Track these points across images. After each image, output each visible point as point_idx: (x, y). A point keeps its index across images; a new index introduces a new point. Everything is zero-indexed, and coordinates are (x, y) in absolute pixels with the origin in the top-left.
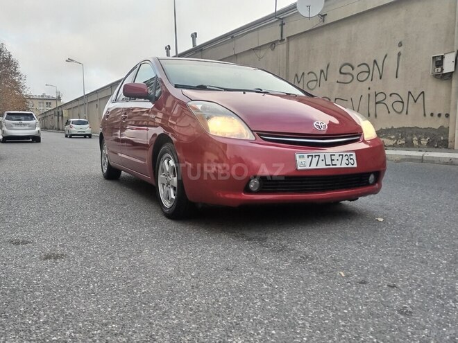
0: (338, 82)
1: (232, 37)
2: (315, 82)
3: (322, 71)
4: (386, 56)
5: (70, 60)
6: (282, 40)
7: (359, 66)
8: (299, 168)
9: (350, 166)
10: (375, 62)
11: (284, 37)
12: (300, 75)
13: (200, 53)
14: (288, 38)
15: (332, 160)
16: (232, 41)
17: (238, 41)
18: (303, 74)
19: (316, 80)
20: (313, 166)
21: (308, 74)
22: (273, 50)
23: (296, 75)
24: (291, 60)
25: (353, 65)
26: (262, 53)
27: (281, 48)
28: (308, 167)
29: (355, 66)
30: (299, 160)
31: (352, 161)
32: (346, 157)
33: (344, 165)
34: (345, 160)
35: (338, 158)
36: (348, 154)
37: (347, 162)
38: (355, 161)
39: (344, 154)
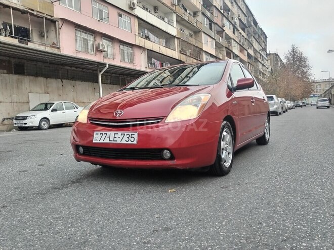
8: (94, 141)
9: (130, 142)
15: (114, 137)
20: (101, 141)
30: (95, 137)
31: (132, 139)
32: (128, 136)
33: (124, 142)
34: (126, 138)
35: (120, 136)
36: (130, 134)
37: (127, 140)
38: (136, 139)
39: (126, 134)
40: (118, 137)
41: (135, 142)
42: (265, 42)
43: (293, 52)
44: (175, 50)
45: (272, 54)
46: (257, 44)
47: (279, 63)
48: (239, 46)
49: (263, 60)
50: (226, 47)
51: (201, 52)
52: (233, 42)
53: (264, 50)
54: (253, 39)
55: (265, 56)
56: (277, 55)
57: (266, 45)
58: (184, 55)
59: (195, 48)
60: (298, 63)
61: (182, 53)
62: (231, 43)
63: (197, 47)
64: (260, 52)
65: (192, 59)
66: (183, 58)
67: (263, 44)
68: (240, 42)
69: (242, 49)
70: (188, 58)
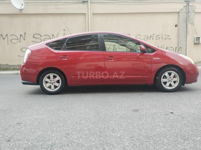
0: (32, 41)
3: (21, 35)
4: (58, 34)
7: (44, 36)
10: (53, 35)
12: (4, 36)
18: (7, 35)
19: (18, 39)
21: (11, 35)
23: (1, 35)
25: (41, 35)
29: (42, 35)
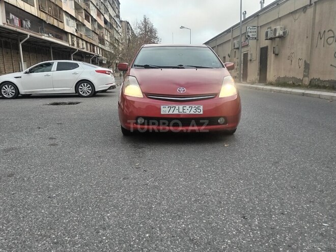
1: (278, 4)
2: (332, 38)
5: (182, 27)
6: (311, 5)
8: (162, 113)
9: (197, 113)
11: (312, 2)
12: (322, 32)
13: (257, 18)
14: (315, 2)
15: (183, 109)
16: (277, 7)
17: (281, 7)
18: (325, 31)
19: (334, 37)
20: (171, 112)
21: (328, 31)
22: (305, 12)
23: (320, 33)
24: (317, 21)
26: (297, 15)
27: (310, 11)
28: (167, 113)
30: (162, 109)
31: (199, 111)
32: (195, 108)
33: (192, 112)
34: (193, 109)
35: (188, 108)
36: (197, 106)
37: (195, 111)
38: (202, 111)
39: (193, 106)
40: (186, 110)
41: (202, 113)
42: (118, 8)
43: (145, 22)
44: (34, 6)
45: (124, 22)
46: (112, 9)
47: (130, 31)
48: (96, 10)
49: (117, 27)
50: (84, 10)
51: (61, 12)
52: (91, 5)
53: (118, 16)
54: (109, 4)
55: (118, 23)
56: (128, 23)
57: (119, 12)
58: (44, 13)
59: (55, 7)
60: (149, 33)
61: (42, 11)
62: (88, 5)
63: (56, 5)
64: (115, 18)
65: (52, 18)
66: (43, 16)
67: (117, 10)
68: (97, 5)
69: (99, 13)
70: (49, 17)
